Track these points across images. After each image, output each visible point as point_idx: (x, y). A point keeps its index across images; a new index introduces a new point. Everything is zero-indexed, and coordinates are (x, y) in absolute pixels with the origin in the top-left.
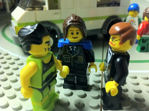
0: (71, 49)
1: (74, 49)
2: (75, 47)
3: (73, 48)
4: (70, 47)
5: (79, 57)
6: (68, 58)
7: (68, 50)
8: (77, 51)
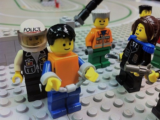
0: (133, 45)
1: (135, 46)
2: (137, 44)
3: (135, 44)
4: (134, 43)
5: (135, 54)
6: (128, 52)
7: (131, 45)
8: (137, 49)
